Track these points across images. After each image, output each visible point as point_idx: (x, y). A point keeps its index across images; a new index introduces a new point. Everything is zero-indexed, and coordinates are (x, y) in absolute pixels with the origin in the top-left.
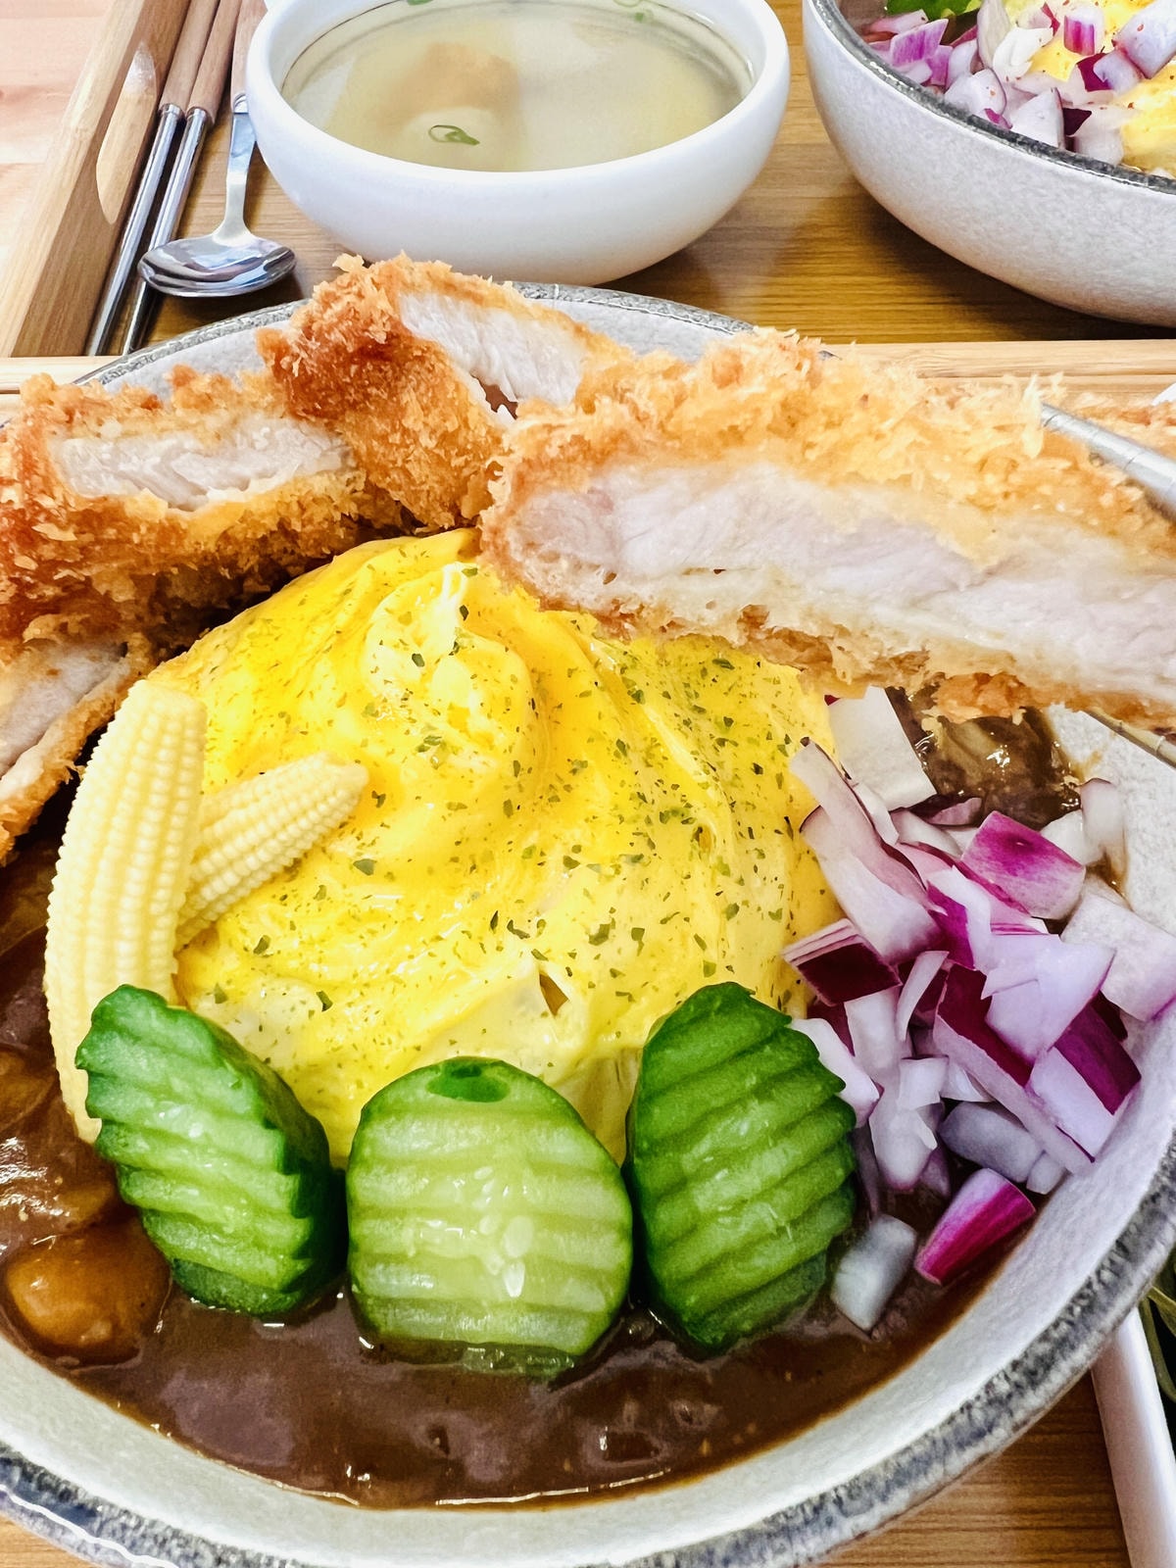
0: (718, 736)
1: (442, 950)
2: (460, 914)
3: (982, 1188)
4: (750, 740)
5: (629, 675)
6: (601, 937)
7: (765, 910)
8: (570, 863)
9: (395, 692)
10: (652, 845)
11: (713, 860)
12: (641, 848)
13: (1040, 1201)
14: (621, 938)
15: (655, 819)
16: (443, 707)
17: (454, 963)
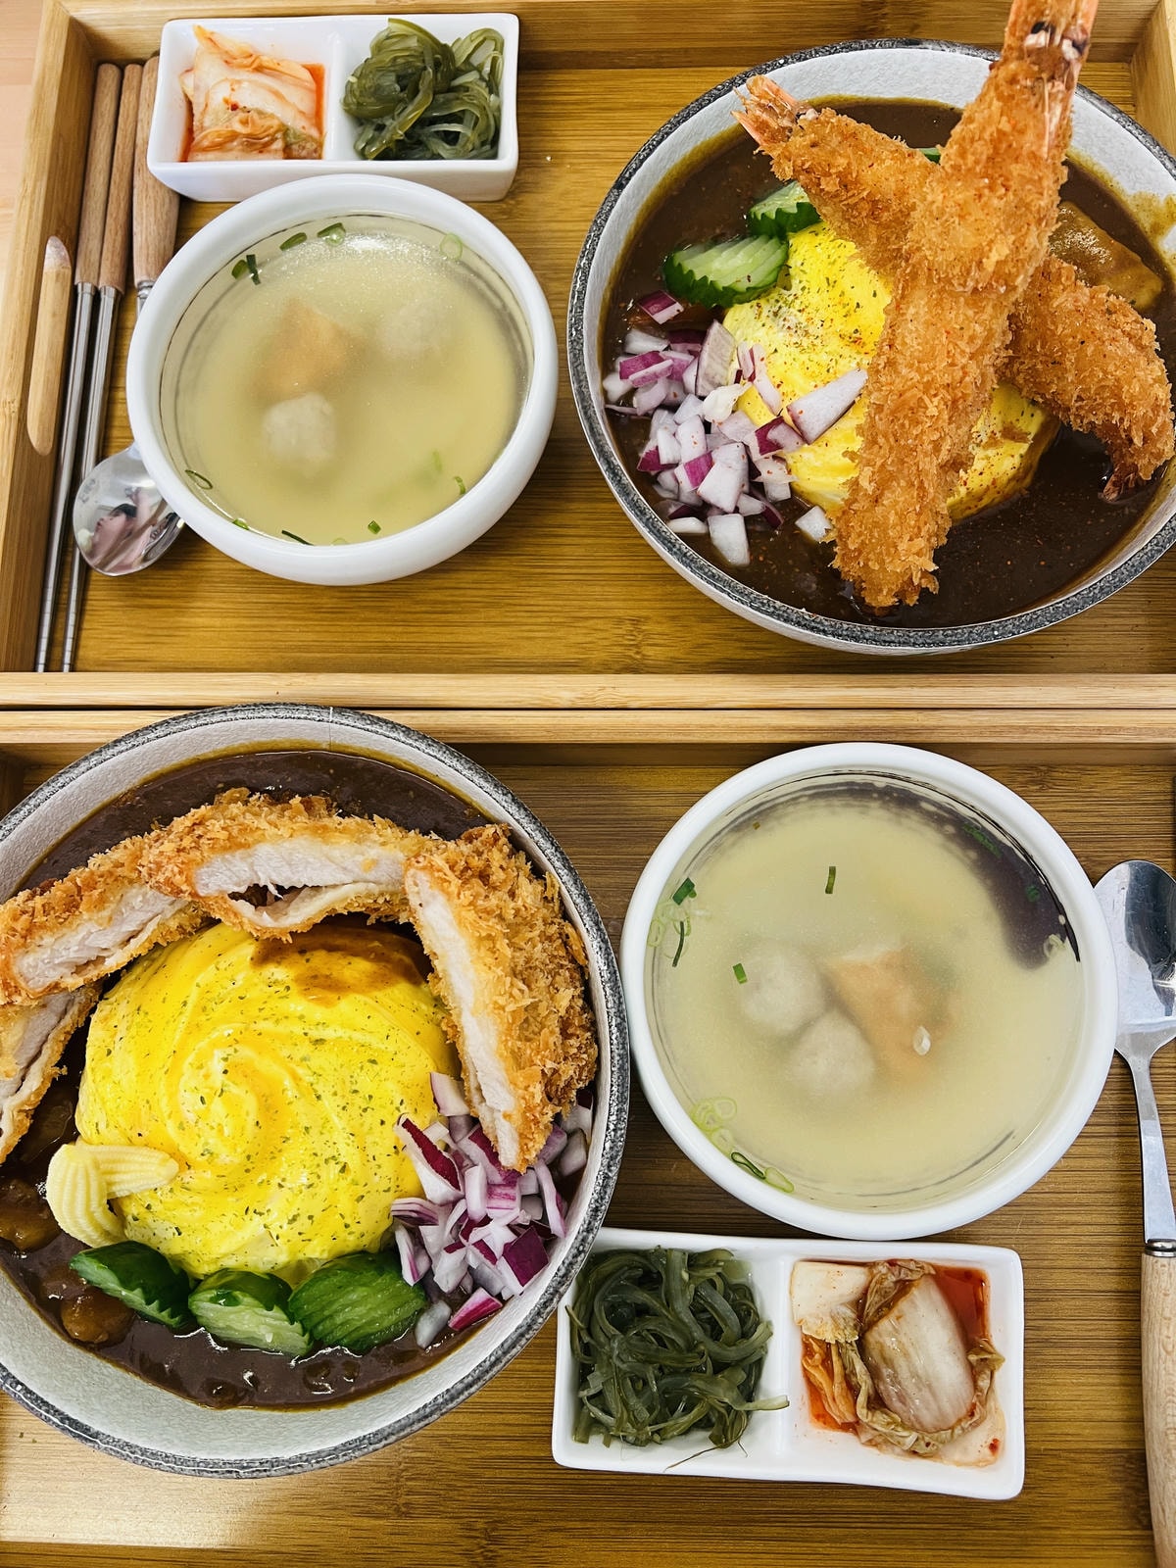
0: (364, 1106)
1: (226, 1220)
2: (232, 1204)
3: (480, 1296)
4: (381, 1106)
5: (315, 1086)
6: (294, 1219)
7: (381, 1189)
8: (280, 1186)
9: (192, 1117)
10: (319, 1177)
11: (349, 1179)
12: (314, 1179)
13: (504, 1302)
14: (303, 1220)
15: (322, 1163)
16: (214, 1125)
17: (229, 1227)
